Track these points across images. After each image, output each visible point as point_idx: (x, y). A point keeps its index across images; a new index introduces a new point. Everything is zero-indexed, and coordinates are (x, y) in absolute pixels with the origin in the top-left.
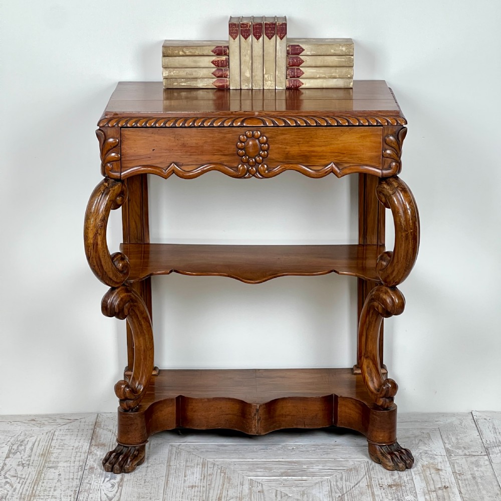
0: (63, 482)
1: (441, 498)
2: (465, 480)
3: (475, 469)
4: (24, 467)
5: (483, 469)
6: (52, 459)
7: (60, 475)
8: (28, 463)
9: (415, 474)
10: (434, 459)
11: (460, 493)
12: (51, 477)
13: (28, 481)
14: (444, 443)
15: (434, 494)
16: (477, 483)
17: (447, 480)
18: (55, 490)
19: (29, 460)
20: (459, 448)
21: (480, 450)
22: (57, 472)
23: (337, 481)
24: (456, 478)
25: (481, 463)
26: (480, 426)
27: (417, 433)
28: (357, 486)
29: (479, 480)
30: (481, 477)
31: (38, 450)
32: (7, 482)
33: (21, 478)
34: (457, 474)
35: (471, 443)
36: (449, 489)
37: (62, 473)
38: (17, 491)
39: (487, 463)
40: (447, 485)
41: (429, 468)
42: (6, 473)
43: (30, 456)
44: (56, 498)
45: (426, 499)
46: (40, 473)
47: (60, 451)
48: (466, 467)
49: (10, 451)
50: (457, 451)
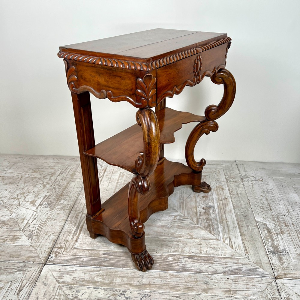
0: (75, 189)
1: (224, 204)
2: (234, 195)
3: (238, 189)
4: (63, 180)
5: (241, 189)
6: (75, 177)
7: (75, 185)
8: (65, 178)
9: (213, 191)
10: (221, 183)
11: (232, 202)
12: (71, 186)
13: (62, 188)
14: (225, 175)
15: (221, 202)
16: (239, 196)
17: (226, 195)
18: (70, 193)
19: (66, 177)
20: (231, 178)
21: (239, 179)
22: (74, 183)
23: (182, 194)
24: (230, 194)
25: (240, 186)
26: (239, 167)
27: (214, 170)
28: (189, 196)
29: (240, 195)
30: (240, 193)
31: (71, 173)
32: (54, 188)
33: (60, 186)
34: (231, 191)
35: (235, 176)
36: (227, 199)
37: (76, 184)
38: (56, 192)
39: (242, 186)
40: (227, 197)
41: (219, 188)
42: (55, 183)
43: (67, 175)
44: (69, 197)
45: (218, 204)
46: (68, 184)
47: (79, 173)
48: (234, 188)
49: (61, 172)
50: (230, 179)
